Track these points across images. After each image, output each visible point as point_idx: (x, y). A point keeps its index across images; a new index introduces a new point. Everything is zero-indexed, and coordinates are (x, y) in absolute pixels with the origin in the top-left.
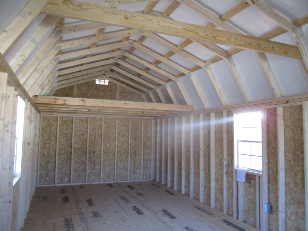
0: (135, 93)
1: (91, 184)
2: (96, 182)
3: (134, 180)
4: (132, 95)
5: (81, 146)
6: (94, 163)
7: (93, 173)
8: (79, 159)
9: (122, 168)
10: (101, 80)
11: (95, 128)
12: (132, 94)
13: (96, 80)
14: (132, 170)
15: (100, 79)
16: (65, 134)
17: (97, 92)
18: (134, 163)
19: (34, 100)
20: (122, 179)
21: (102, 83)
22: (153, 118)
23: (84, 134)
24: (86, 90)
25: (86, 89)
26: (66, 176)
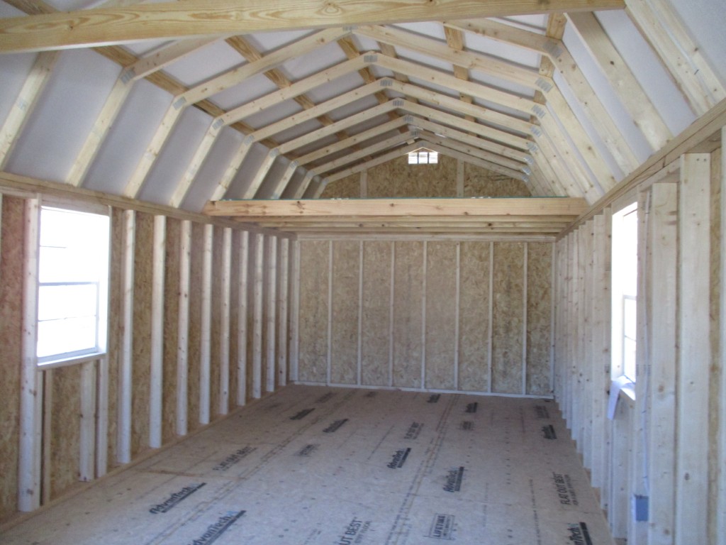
0: (505, 176)
1: (400, 390)
2: (413, 387)
3: (505, 392)
4: (498, 182)
5: (379, 304)
6: (408, 346)
7: (407, 367)
8: (375, 334)
9: (475, 361)
10: (420, 153)
11: (410, 266)
12: (497, 180)
13: (410, 154)
14: (500, 367)
15: (418, 151)
16: (347, 278)
17: (412, 183)
18: (504, 350)
19: (210, 211)
20: (473, 386)
21: (423, 160)
22: (553, 238)
23: (384, 278)
24: (387, 179)
25: (388, 177)
26: (351, 367)
